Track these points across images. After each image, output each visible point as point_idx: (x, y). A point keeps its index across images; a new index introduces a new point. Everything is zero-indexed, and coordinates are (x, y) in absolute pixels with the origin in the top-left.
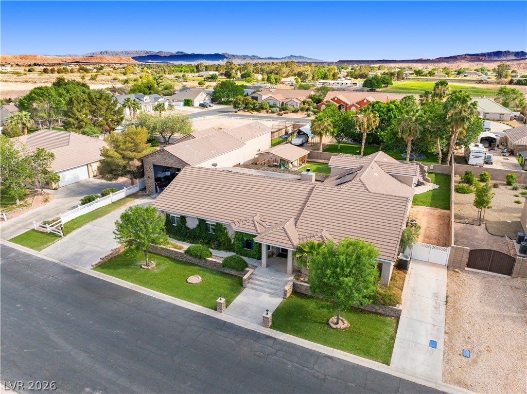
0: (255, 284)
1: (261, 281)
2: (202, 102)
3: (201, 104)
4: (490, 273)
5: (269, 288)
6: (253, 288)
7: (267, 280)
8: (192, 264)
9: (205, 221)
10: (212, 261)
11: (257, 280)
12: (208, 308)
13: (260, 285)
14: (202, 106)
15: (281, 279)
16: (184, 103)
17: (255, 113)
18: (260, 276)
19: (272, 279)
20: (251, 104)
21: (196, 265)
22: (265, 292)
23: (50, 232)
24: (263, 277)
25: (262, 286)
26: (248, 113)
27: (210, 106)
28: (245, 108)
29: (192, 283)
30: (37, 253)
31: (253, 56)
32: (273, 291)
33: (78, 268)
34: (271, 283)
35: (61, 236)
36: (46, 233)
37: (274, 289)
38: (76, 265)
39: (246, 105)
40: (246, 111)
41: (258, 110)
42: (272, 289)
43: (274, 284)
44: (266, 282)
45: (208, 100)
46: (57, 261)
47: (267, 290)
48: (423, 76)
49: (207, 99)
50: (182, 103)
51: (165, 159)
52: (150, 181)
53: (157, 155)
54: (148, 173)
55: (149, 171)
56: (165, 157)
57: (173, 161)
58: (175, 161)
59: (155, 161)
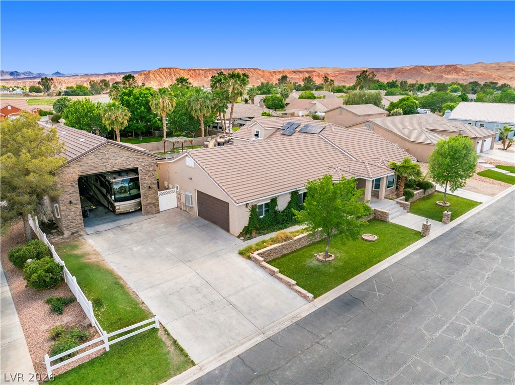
6: (392, 218)
9: (297, 192)
22: (398, 216)
29: (377, 239)
30: (201, 369)
33: (299, 314)
38: (289, 315)
46: (259, 339)
51: (109, 159)
52: (72, 210)
53: (90, 157)
54: (68, 197)
55: (70, 191)
56: (107, 156)
57: (123, 159)
58: (128, 158)
59: (84, 168)
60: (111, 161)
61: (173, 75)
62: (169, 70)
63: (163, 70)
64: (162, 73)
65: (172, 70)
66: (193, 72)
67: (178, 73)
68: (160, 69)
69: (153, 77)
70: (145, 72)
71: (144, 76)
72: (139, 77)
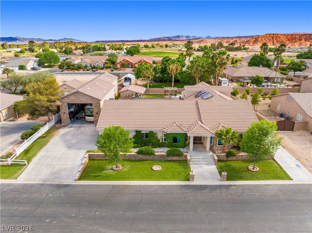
0: (194, 161)
1: (197, 159)
2: (32, 67)
3: (32, 68)
4: (284, 131)
5: (203, 161)
6: (195, 164)
7: (200, 157)
8: (144, 160)
9: (140, 132)
10: (159, 155)
11: (194, 159)
12: (182, 181)
13: (197, 161)
14: (33, 69)
15: (207, 155)
16: (19, 68)
17: (76, 72)
18: (194, 156)
19: (202, 156)
20: (71, 66)
21: (147, 160)
22: (202, 164)
23: (11, 164)
24: (196, 156)
25: (199, 161)
26: (71, 72)
27: (39, 69)
28: (68, 68)
29: (158, 170)
30: (15, 181)
31: (38, 38)
32: (207, 163)
33: (65, 182)
34: (203, 159)
35: (25, 165)
36: (8, 165)
37: (207, 161)
38: (61, 181)
39: (68, 66)
40: (69, 70)
41: (77, 70)
42: (205, 161)
43: (205, 159)
44: (200, 159)
45: (36, 66)
46: (41, 183)
47: (203, 163)
48: (149, 48)
49: (35, 64)
50: (17, 68)
51: (79, 98)
52: (65, 116)
53: (72, 97)
54: (63, 110)
55: (64, 109)
56: (78, 97)
57: (85, 99)
58: (87, 99)
59: (70, 101)
60: (80, 99)
61: (275, 39)
62: (272, 35)
63: (268, 35)
64: (267, 37)
65: (275, 35)
66: (291, 36)
67: (279, 38)
68: (266, 34)
69: (261, 40)
70: (256, 37)
71: (254, 39)
72: (251, 40)
